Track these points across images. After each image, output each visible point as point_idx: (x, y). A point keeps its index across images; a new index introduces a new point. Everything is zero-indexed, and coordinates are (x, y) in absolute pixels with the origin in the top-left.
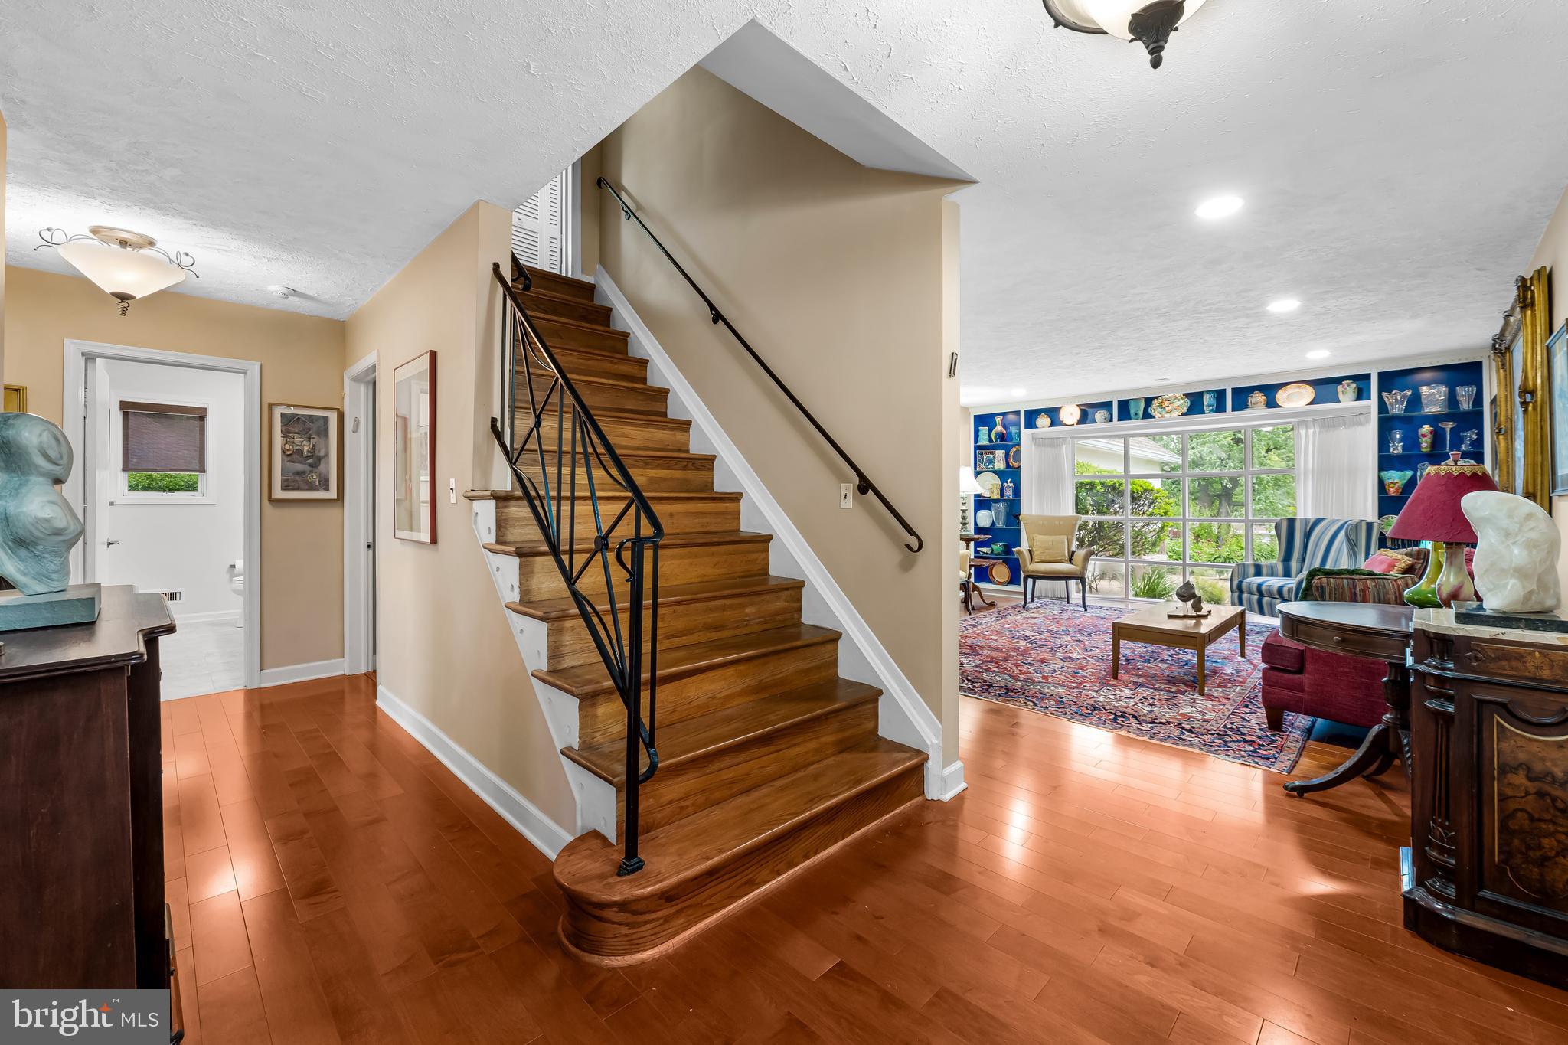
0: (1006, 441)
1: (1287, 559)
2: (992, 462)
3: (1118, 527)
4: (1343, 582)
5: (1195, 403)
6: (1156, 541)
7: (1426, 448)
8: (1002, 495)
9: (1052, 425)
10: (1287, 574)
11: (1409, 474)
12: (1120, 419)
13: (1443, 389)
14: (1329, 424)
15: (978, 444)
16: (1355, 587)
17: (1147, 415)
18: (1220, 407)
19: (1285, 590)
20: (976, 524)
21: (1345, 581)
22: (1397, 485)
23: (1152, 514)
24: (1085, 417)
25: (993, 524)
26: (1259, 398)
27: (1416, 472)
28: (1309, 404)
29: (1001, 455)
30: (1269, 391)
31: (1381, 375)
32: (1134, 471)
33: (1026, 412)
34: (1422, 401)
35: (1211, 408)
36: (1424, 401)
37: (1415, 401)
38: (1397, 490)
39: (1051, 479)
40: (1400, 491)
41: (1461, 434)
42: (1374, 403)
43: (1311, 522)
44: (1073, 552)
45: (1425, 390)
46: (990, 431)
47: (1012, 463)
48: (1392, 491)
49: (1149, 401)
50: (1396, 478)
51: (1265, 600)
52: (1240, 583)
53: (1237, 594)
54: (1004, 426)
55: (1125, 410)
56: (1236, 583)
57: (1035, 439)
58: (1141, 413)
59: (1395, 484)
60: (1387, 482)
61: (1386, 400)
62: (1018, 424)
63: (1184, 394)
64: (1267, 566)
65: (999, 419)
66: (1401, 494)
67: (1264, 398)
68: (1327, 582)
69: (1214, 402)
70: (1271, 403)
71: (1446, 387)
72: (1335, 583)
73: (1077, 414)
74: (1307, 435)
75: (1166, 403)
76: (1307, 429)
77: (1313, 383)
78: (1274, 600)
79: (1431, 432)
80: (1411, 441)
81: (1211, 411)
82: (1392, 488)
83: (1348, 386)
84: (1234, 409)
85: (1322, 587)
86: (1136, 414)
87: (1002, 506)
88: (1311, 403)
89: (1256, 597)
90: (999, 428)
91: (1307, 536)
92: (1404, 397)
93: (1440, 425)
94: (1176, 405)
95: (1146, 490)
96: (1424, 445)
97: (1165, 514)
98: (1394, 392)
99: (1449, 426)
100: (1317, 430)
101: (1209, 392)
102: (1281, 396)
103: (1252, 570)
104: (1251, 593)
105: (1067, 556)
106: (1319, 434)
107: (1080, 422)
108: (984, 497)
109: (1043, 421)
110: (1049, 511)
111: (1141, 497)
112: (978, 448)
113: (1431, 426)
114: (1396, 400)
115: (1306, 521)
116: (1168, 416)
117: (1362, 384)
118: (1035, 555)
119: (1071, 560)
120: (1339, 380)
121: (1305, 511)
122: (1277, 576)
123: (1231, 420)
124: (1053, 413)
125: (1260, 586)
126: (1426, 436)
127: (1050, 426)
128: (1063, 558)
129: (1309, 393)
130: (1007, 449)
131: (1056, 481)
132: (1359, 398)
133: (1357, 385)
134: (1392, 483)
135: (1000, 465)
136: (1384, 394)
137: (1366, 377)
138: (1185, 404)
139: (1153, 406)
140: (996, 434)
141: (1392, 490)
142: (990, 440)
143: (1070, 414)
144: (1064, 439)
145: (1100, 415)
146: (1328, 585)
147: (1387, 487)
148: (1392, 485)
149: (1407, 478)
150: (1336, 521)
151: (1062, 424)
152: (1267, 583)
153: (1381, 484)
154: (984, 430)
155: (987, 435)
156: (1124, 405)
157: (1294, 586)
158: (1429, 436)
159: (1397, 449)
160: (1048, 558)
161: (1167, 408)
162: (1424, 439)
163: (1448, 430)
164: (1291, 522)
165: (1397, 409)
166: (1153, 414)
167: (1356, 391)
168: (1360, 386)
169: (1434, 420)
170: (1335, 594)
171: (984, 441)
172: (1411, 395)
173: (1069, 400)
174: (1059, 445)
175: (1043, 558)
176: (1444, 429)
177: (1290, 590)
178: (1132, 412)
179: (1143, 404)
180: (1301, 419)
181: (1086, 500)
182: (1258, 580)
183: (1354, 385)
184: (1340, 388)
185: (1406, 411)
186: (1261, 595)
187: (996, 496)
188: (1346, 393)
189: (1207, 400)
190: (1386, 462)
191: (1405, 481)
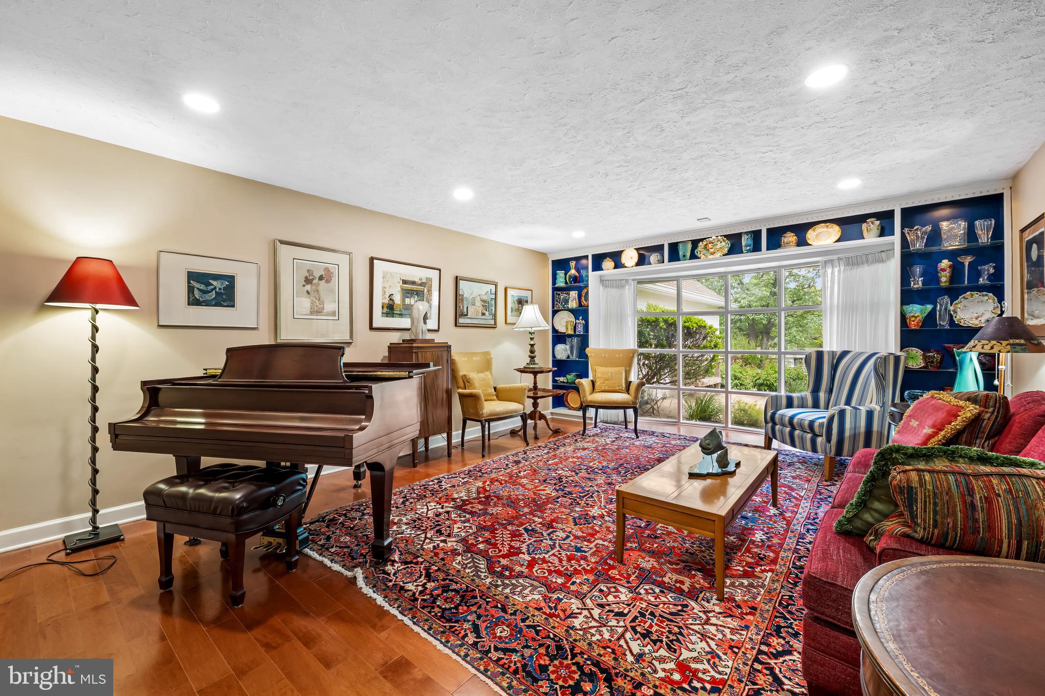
0: (579, 282)
1: (816, 390)
2: (567, 301)
3: (674, 358)
4: (947, 480)
5: (735, 244)
6: (708, 369)
7: (945, 282)
8: (575, 331)
9: (616, 267)
10: (816, 405)
11: (929, 307)
12: (670, 261)
13: (963, 224)
14: (853, 261)
15: (557, 285)
16: (971, 492)
17: (693, 256)
18: (756, 248)
19: (816, 424)
20: (554, 356)
21: (951, 478)
22: (918, 318)
23: (705, 347)
24: (642, 261)
25: (568, 357)
26: (791, 238)
27: (935, 306)
28: (835, 242)
29: (574, 295)
30: (801, 230)
31: (904, 211)
32: (685, 309)
33: (593, 256)
34: (942, 236)
35: (748, 248)
36: (944, 237)
37: (935, 237)
38: (918, 323)
39: (615, 317)
40: (920, 324)
41: (979, 268)
42: (896, 239)
43: (838, 354)
44: (630, 382)
45: (944, 225)
46: (566, 274)
47: (584, 302)
48: (913, 325)
49: (695, 243)
50: (918, 311)
51: (797, 432)
52: (773, 414)
53: (770, 425)
54: (578, 270)
55: (674, 252)
56: (769, 414)
57: (602, 281)
58: (688, 254)
59: (916, 317)
60: (908, 316)
61: (907, 235)
62: (587, 268)
63: (725, 236)
64: (798, 397)
65: (573, 264)
66: (921, 327)
67: (795, 237)
68: (920, 479)
69: (751, 242)
70: (802, 242)
71: (965, 222)
72: (933, 483)
73: (635, 257)
74: (833, 273)
75: (710, 246)
76: (833, 268)
77: (840, 222)
78: (805, 434)
79: (950, 267)
80: (931, 276)
81: (748, 251)
82: (913, 321)
83: (873, 223)
84: (769, 248)
85: (910, 488)
86: (684, 256)
87: (575, 340)
88: (838, 241)
89: (788, 429)
90: (573, 272)
91: (834, 368)
92: (925, 233)
93: (959, 259)
94: (718, 247)
95: (700, 327)
96: (943, 279)
97: (715, 346)
98: (916, 228)
99: (967, 260)
100: (842, 268)
101: (747, 233)
102: (811, 235)
103: (784, 402)
104: (783, 425)
105: (624, 386)
106: (844, 272)
107: (638, 264)
108: (561, 333)
109: (608, 264)
110: (615, 346)
111: (695, 332)
112: (556, 289)
113: (949, 261)
114: (917, 236)
115: (833, 353)
116: (711, 257)
117: (886, 222)
118: (597, 384)
119: (627, 390)
120: (862, 218)
121: (831, 344)
122: (807, 407)
123: (767, 259)
124: (616, 257)
125: (791, 418)
126: (945, 271)
127: (614, 268)
128: (620, 388)
129: (835, 231)
130: (580, 290)
131: (621, 318)
132: (882, 234)
133: (880, 223)
134: (913, 316)
135: (573, 304)
136: (906, 230)
137: (890, 214)
138: (725, 245)
139: (699, 249)
140: (569, 276)
141: (913, 323)
142: (566, 283)
143: (630, 258)
144: (627, 281)
145: (654, 258)
146: (921, 486)
147: (908, 321)
148: (913, 319)
149: (927, 312)
150: (861, 354)
151: (623, 266)
152: (799, 416)
153: (903, 319)
154: (561, 274)
155: (564, 278)
156: (674, 247)
157: (825, 420)
158: (948, 270)
159: (917, 283)
160: (607, 388)
161: (711, 250)
162: (943, 273)
163: (967, 264)
164: (820, 355)
165: (919, 245)
166: (699, 256)
167: (880, 227)
168: (883, 225)
169: (953, 255)
170: (935, 504)
171: (561, 283)
172: (931, 230)
173: (629, 243)
174: (623, 287)
175: (603, 388)
176: (963, 263)
177: (821, 425)
178: (681, 254)
179: (690, 246)
180: (829, 257)
181: (649, 335)
182: (790, 412)
183: (878, 223)
184: (864, 226)
185: (926, 246)
186: (793, 428)
187: (570, 332)
188: (871, 230)
189: (745, 241)
190: (907, 296)
191: (925, 315)
